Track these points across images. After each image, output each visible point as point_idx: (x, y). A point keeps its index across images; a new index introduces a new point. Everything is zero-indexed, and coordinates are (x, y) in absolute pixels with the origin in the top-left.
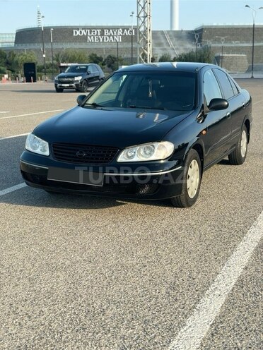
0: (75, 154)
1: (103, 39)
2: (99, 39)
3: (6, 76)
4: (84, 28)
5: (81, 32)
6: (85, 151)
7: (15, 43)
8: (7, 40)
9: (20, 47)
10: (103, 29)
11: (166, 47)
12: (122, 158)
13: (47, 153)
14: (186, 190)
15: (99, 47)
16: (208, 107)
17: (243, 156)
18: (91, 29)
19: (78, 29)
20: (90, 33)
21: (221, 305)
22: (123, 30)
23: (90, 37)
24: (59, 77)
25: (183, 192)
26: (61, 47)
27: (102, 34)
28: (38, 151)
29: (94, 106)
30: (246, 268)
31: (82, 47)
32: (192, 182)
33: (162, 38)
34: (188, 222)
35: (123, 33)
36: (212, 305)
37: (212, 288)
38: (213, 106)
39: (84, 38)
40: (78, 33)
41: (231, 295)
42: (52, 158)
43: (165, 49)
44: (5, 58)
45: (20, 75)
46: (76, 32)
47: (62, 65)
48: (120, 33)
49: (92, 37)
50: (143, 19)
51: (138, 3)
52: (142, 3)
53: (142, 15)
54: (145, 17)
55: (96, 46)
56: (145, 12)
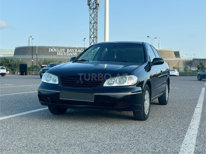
0: (76, 82)
1: (66, 54)
2: (64, 54)
4: (55, 48)
5: (53, 49)
7: (14, 55)
8: (10, 53)
9: (17, 57)
10: (66, 49)
12: (106, 84)
13: (57, 83)
15: (64, 58)
16: (152, 63)
17: (167, 100)
18: (59, 48)
19: (52, 48)
20: (59, 51)
22: (78, 49)
23: (59, 53)
24: (43, 70)
26: (41, 57)
27: (66, 51)
28: (51, 82)
31: (54, 58)
32: (146, 104)
35: (77, 51)
38: (154, 62)
39: (55, 53)
40: (52, 50)
42: (60, 85)
44: (8, 62)
46: (50, 50)
47: (43, 66)
48: (76, 51)
49: (60, 53)
50: (93, 39)
51: (90, 30)
52: (92, 30)
53: (92, 36)
54: (94, 38)
55: (62, 58)
56: (94, 35)
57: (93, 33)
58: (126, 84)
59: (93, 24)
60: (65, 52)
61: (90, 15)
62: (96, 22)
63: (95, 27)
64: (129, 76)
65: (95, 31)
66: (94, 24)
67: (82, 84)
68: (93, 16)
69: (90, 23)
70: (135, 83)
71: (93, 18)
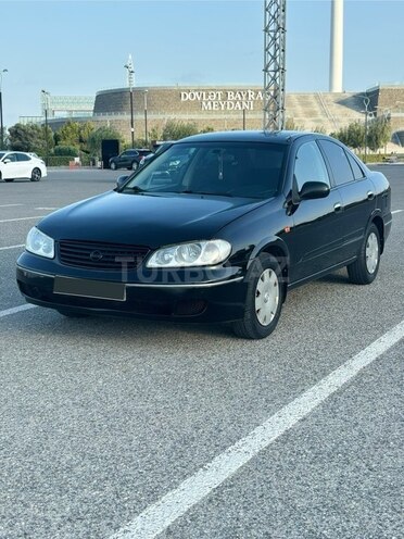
0: (89, 255)
1: (226, 106)
2: (220, 106)
3: (77, 160)
4: (198, 89)
5: (192, 94)
6: (102, 251)
7: (94, 111)
9: (101, 117)
10: (225, 91)
11: (321, 117)
12: (153, 262)
13: (51, 255)
14: (254, 313)
15: (218, 117)
16: (299, 193)
17: (371, 271)
18: (208, 90)
19: (189, 91)
20: (207, 97)
21: (241, 464)
22: (256, 92)
23: (207, 102)
25: (248, 315)
26: (161, 117)
27: (225, 98)
28: (40, 252)
29: (136, 191)
30: (304, 419)
31: (193, 117)
32: (266, 301)
33: (315, 104)
34: (249, 358)
35: (255, 96)
36: (228, 464)
37: (240, 443)
38: (305, 192)
39: (197, 105)
40: (189, 96)
41: (263, 453)
42: (57, 261)
43: (320, 121)
45: (97, 159)
46: (185, 96)
48: (251, 96)
49: (209, 103)
50: (272, 74)
51: (266, 50)
52: (271, 50)
53: (271, 68)
54: (275, 71)
55: (214, 116)
56: (276, 64)
57: (274, 58)
58: (199, 262)
59: (272, 34)
60: (223, 100)
61: (267, 10)
62: (281, 29)
63: (278, 41)
64: (208, 242)
65: (278, 53)
66: (275, 32)
67: (100, 261)
68: (273, 9)
69: (266, 30)
70: (223, 258)
71: (273, 17)
